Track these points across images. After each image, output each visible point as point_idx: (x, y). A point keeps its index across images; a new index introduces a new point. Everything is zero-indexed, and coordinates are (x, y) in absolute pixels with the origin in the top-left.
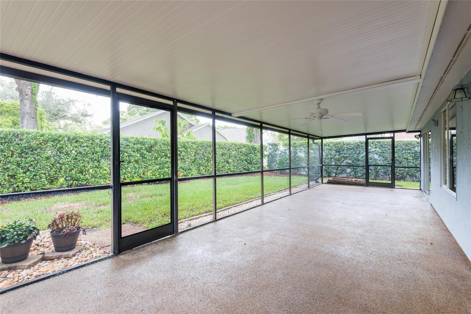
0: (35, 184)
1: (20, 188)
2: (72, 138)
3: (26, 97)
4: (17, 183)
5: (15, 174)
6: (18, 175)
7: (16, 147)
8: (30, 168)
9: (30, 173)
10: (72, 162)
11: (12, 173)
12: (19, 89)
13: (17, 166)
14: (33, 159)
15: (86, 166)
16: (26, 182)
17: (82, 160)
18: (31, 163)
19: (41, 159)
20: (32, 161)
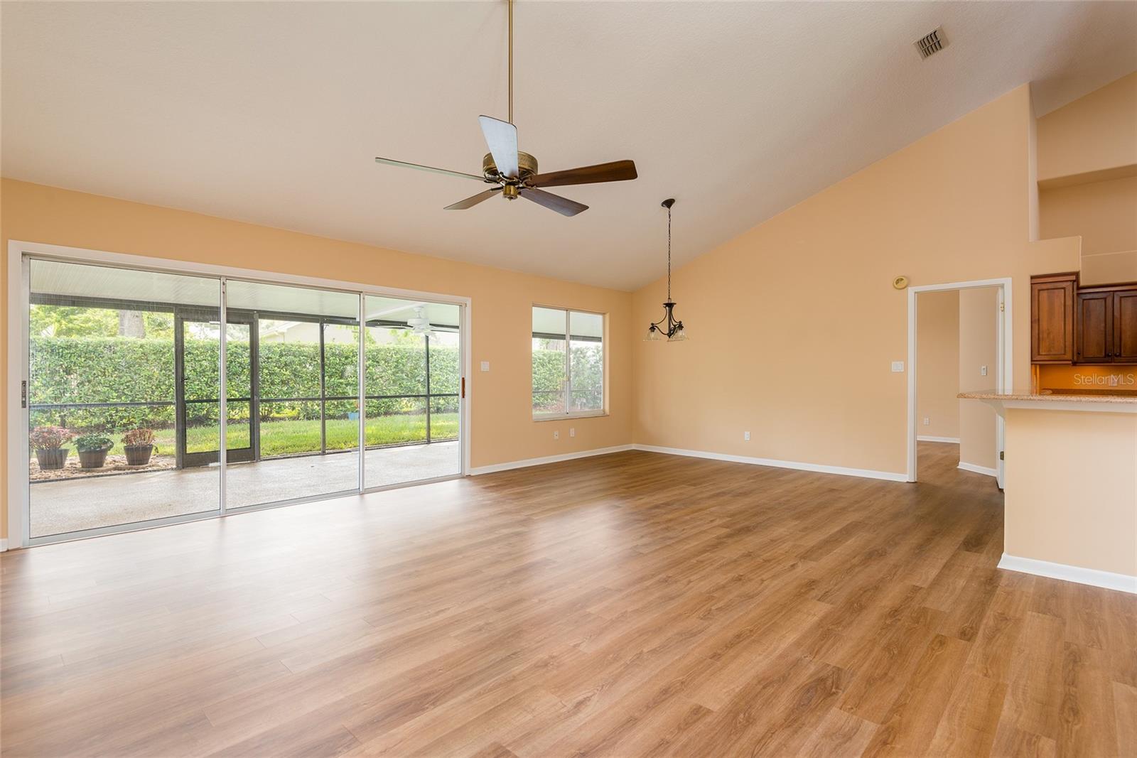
15: (203, 388)
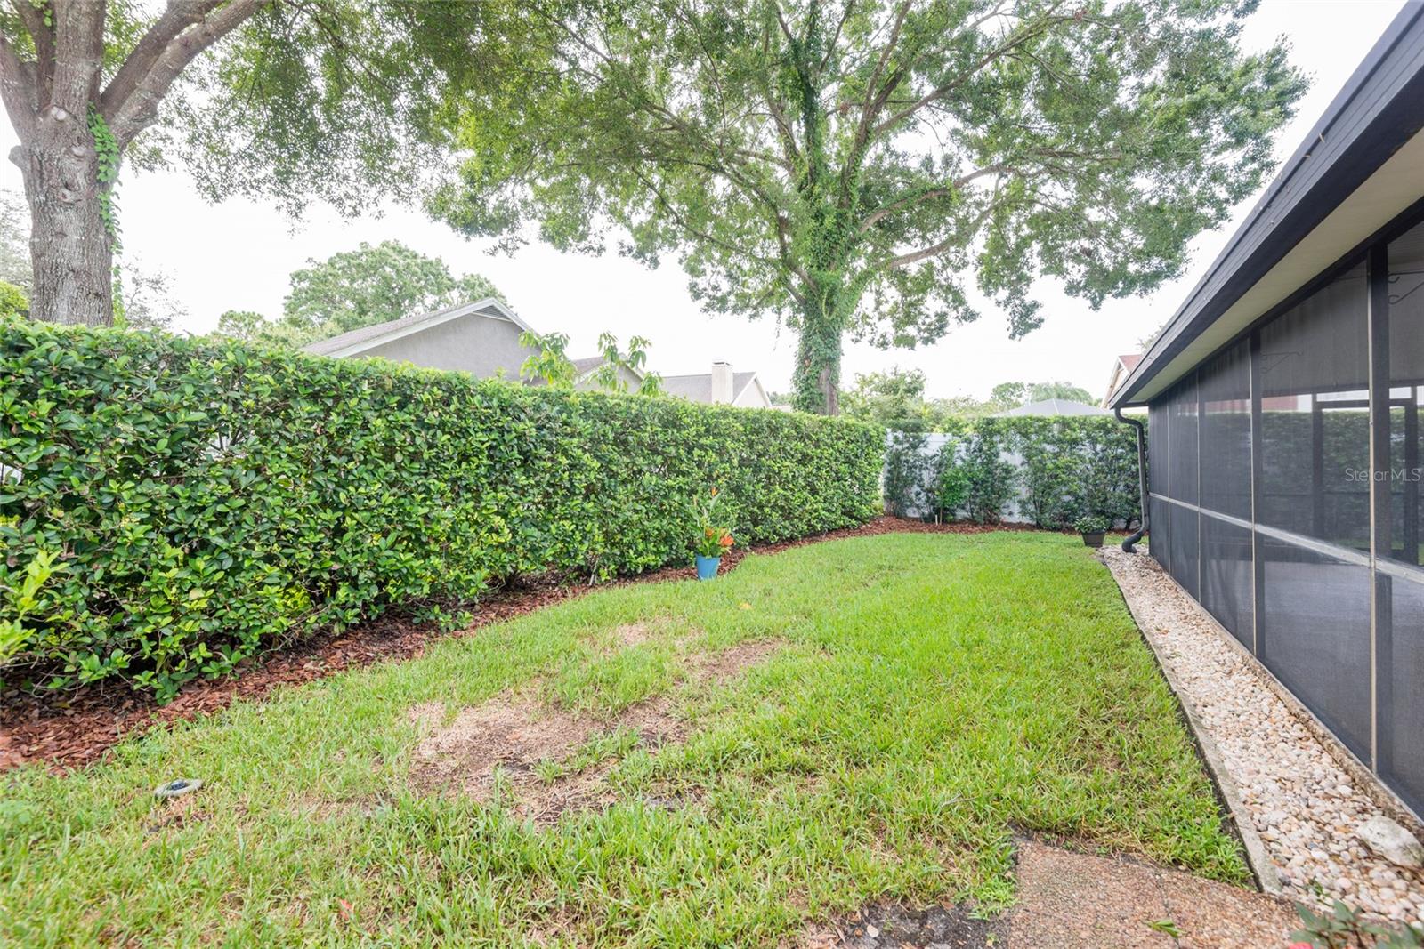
0: (232, 615)
1: (161, 644)
2: (389, 383)
3: (64, 196)
4: (151, 620)
5: (142, 571)
6: (157, 574)
7: (147, 423)
8: (214, 537)
9: (213, 560)
10: (383, 499)
11: (130, 565)
12: (32, 154)
13: (150, 527)
14: (229, 489)
16: (194, 606)
17: (421, 489)
18: (221, 508)
19: (264, 487)
20: (222, 500)
